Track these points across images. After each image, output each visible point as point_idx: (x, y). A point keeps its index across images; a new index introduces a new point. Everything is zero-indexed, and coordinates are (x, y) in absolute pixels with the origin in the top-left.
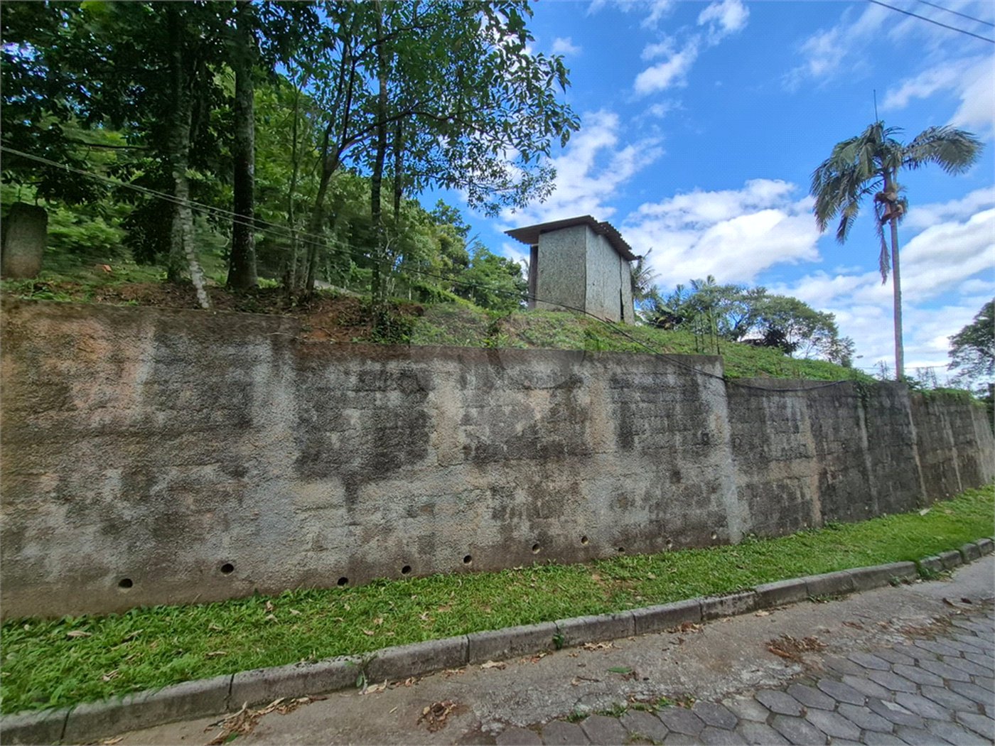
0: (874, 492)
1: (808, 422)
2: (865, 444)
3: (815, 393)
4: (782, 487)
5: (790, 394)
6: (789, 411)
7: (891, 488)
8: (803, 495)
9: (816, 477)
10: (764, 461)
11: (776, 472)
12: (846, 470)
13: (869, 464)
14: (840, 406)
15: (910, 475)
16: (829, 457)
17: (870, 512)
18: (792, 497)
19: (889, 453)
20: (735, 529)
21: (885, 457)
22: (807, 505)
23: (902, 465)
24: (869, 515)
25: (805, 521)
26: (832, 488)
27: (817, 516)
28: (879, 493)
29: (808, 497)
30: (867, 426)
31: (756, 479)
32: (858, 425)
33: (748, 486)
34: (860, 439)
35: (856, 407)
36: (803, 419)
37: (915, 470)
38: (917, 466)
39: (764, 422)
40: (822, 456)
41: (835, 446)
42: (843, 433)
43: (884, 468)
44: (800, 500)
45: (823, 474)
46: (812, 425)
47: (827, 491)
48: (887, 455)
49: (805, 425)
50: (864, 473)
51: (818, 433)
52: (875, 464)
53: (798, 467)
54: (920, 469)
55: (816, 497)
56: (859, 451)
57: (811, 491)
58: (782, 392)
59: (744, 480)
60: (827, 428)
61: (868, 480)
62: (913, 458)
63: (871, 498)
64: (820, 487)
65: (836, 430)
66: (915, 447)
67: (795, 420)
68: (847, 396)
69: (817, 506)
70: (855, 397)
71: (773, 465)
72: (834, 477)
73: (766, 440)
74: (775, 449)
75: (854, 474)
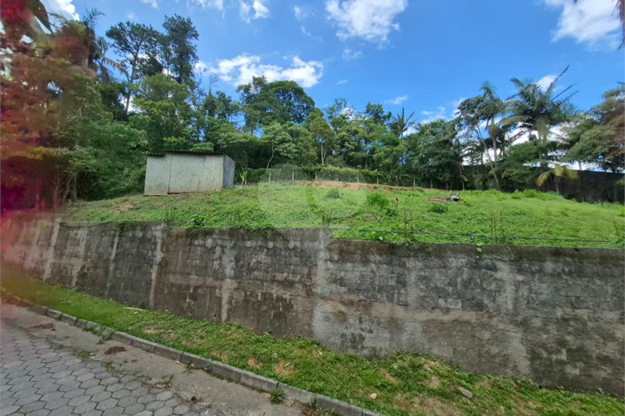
0: (109, 285)
1: (84, 243)
2: (113, 257)
3: (93, 229)
4: (65, 267)
5: (81, 229)
6: (78, 237)
7: (122, 287)
8: (71, 273)
9: (79, 268)
10: (62, 255)
11: (65, 261)
12: (96, 267)
13: (111, 268)
14: (105, 235)
15: (143, 284)
16: (89, 260)
17: (102, 294)
18: (67, 273)
19: (129, 265)
20: (45, 276)
21: (124, 267)
22: (71, 278)
23: (138, 276)
24: (101, 295)
25: (68, 284)
26: (85, 274)
27: (74, 284)
28: (113, 287)
29: (73, 274)
30: (117, 248)
31: (57, 261)
32: (112, 246)
33: (54, 263)
34: (110, 254)
35: (114, 236)
36: (83, 240)
37: (149, 282)
38: (151, 280)
39: (67, 240)
40: (85, 259)
41: (94, 255)
42: (101, 250)
43: (121, 273)
44: (69, 275)
45: (83, 267)
46: (86, 243)
47: (82, 275)
48: (127, 267)
49: (83, 244)
50: (107, 271)
51: (88, 248)
52: (116, 269)
53: (73, 261)
54: (153, 283)
55: (76, 276)
56: (107, 260)
57: (75, 273)
58: (79, 227)
59: (53, 261)
60: (93, 247)
61: (107, 277)
62: (150, 274)
63: (104, 287)
64: (79, 273)
65: (98, 247)
66: (155, 268)
67: (79, 240)
68: (110, 230)
69: (75, 280)
70: (115, 231)
71: (64, 257)
72: (88, 269)
73: (65, 248)
74: (67, 251)
75: (100, 272)
